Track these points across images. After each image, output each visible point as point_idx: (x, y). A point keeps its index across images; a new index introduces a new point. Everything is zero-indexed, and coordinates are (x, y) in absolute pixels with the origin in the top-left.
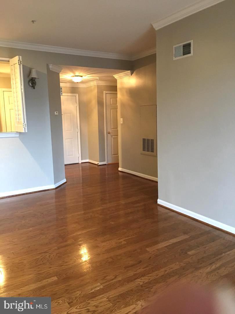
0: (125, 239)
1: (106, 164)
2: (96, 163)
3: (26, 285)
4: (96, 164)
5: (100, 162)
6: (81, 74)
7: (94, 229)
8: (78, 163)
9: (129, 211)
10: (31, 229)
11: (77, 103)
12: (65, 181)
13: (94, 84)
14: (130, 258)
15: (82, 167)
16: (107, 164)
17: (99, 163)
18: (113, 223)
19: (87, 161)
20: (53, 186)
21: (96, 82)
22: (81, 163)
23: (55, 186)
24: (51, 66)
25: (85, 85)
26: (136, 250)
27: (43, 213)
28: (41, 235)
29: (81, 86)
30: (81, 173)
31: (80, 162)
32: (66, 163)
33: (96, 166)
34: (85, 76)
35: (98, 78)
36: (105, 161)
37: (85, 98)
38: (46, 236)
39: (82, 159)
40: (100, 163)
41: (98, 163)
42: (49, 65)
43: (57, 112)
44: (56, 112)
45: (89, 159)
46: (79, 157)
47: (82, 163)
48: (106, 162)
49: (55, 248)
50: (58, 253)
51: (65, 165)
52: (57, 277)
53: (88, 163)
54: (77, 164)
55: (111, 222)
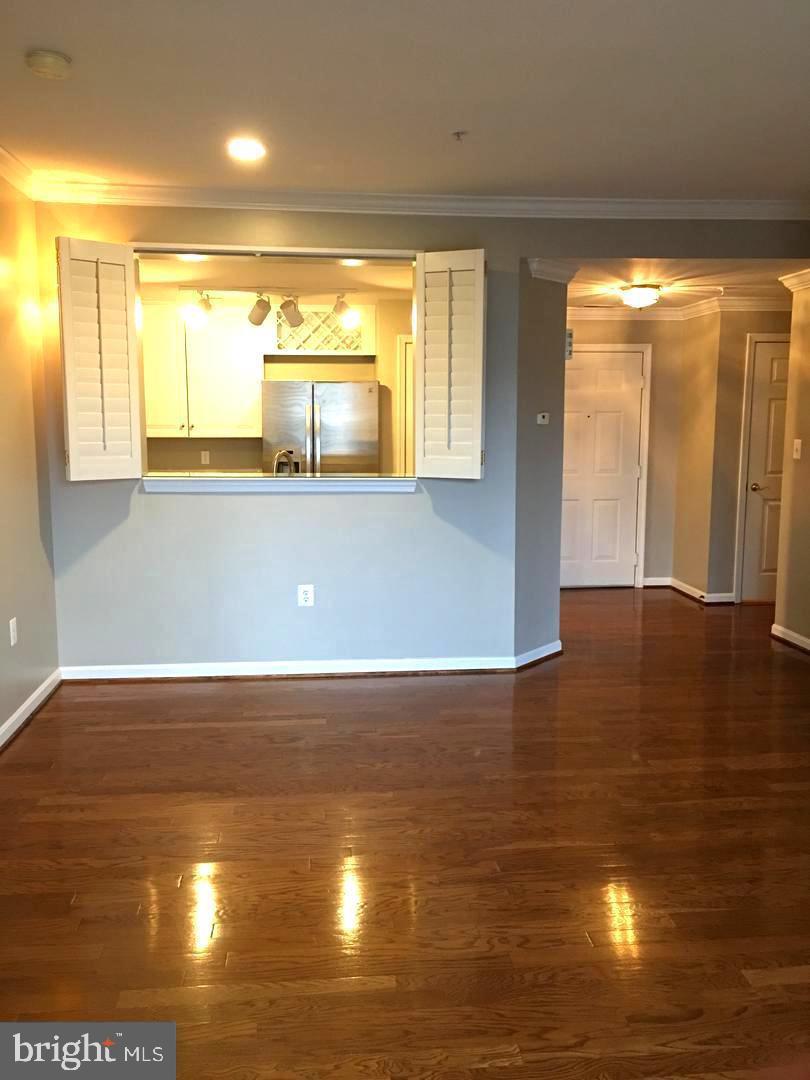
0: (677, 910)
1: (732, 604)
2: (697, 593)
3: (302, 978)
4: (697, 596)
5: (708, 593)
6: (652, 280)
7: (582, 843)
8: (633, 587)
9: (741, 803)
10: (390, 795)
11: (644, 378)
12: (556, 646)
13: (709, 308)
14: (666, 988)
15: (645, 602)
16: (739, 601)
17: (704, 594)
18: (657, 837)
19: (668, 581)
20: (510, 662)
21: (716, 303)
22: (641, 586)
23: (517, 662)
24: (534, 265)
25: (680, 313)
26: (701, 965)
27: (444, 749)
28: (410, 824)
29: (669, 315)
30: (639, 624)
31: (640, 584)
32: (565, 582)
33: (696, 605)
34: (670, 284)
35: (722, 289)
36: (731, 591)
37: (677, 358)
38: (421, 831)
39: (646, 575)
40: (709, 598)
41: (702, 597)
42: (529, 260)
43: (546, 415)
44: (540, 416)
45: (676, 576)
46: (635, 566)
47: (646, 587)
48: (733, 594)
49: (430, 879)
50: (433, 899)
51: (563, 589)
52: (397, 981)
53: (669, 590)
54: (626, 591)
55: (653, 834)
